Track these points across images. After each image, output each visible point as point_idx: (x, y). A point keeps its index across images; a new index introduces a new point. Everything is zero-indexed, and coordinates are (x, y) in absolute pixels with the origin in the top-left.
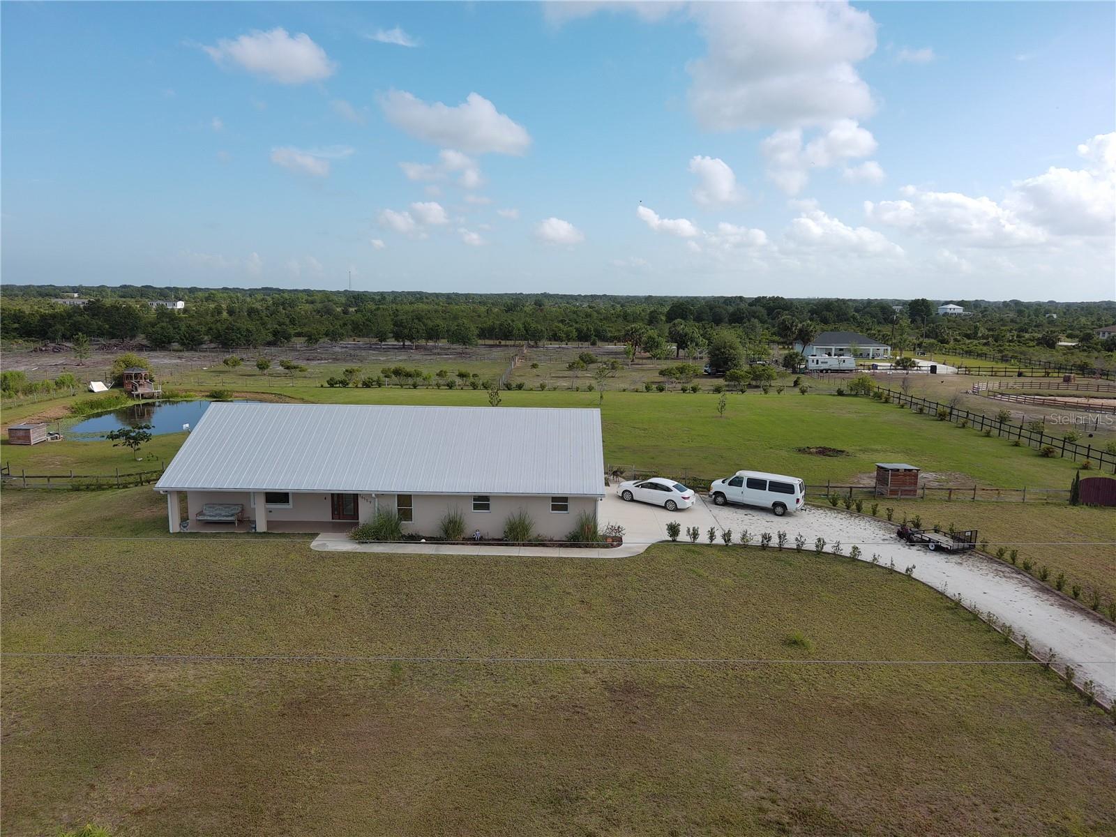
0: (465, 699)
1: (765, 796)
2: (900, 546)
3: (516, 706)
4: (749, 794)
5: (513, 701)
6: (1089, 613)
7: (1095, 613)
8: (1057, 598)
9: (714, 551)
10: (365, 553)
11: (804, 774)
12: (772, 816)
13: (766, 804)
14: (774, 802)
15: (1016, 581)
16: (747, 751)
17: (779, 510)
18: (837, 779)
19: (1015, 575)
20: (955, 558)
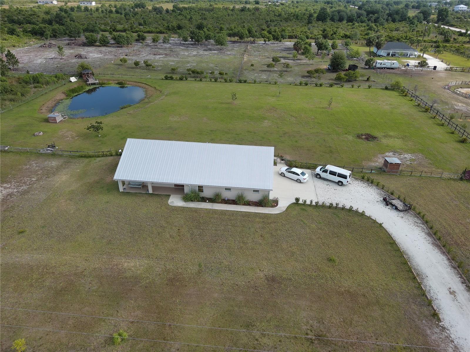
0: (222, 281)
1: (309, 328)
2: (382, 206)
3: (237, 285)
4: (304, 327)
5: (236, 283)
6: (441, 248)
7: (443, 249)
8: (432, 239)
9: (311, 209)
10: (187, 207)
11: (322, 320)
12: (309, 337)
13: (309, 332)
14: (311, 331)
15: (420, 229)
16: (306, 309)
17: (340, 184)
18: (332, 323)
19: (421, 225)
20: (401, 214)
